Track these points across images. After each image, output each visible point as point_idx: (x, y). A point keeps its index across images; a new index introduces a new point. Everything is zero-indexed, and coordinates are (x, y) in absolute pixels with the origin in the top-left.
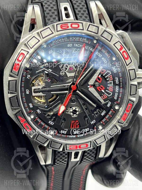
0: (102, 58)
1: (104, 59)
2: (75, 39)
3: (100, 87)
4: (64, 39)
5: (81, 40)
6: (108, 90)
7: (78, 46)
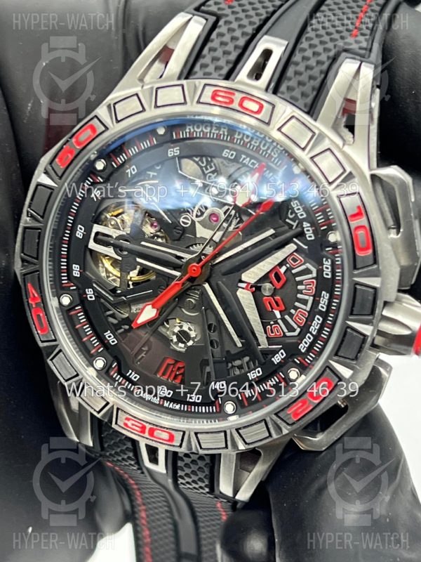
0: (304, 223)
1: (310, 228)
2: (248, 142)
3: (274, 299)
4: (217, 132)
5: (263, 151)
6: (291, 315)
7: (249, 165)
